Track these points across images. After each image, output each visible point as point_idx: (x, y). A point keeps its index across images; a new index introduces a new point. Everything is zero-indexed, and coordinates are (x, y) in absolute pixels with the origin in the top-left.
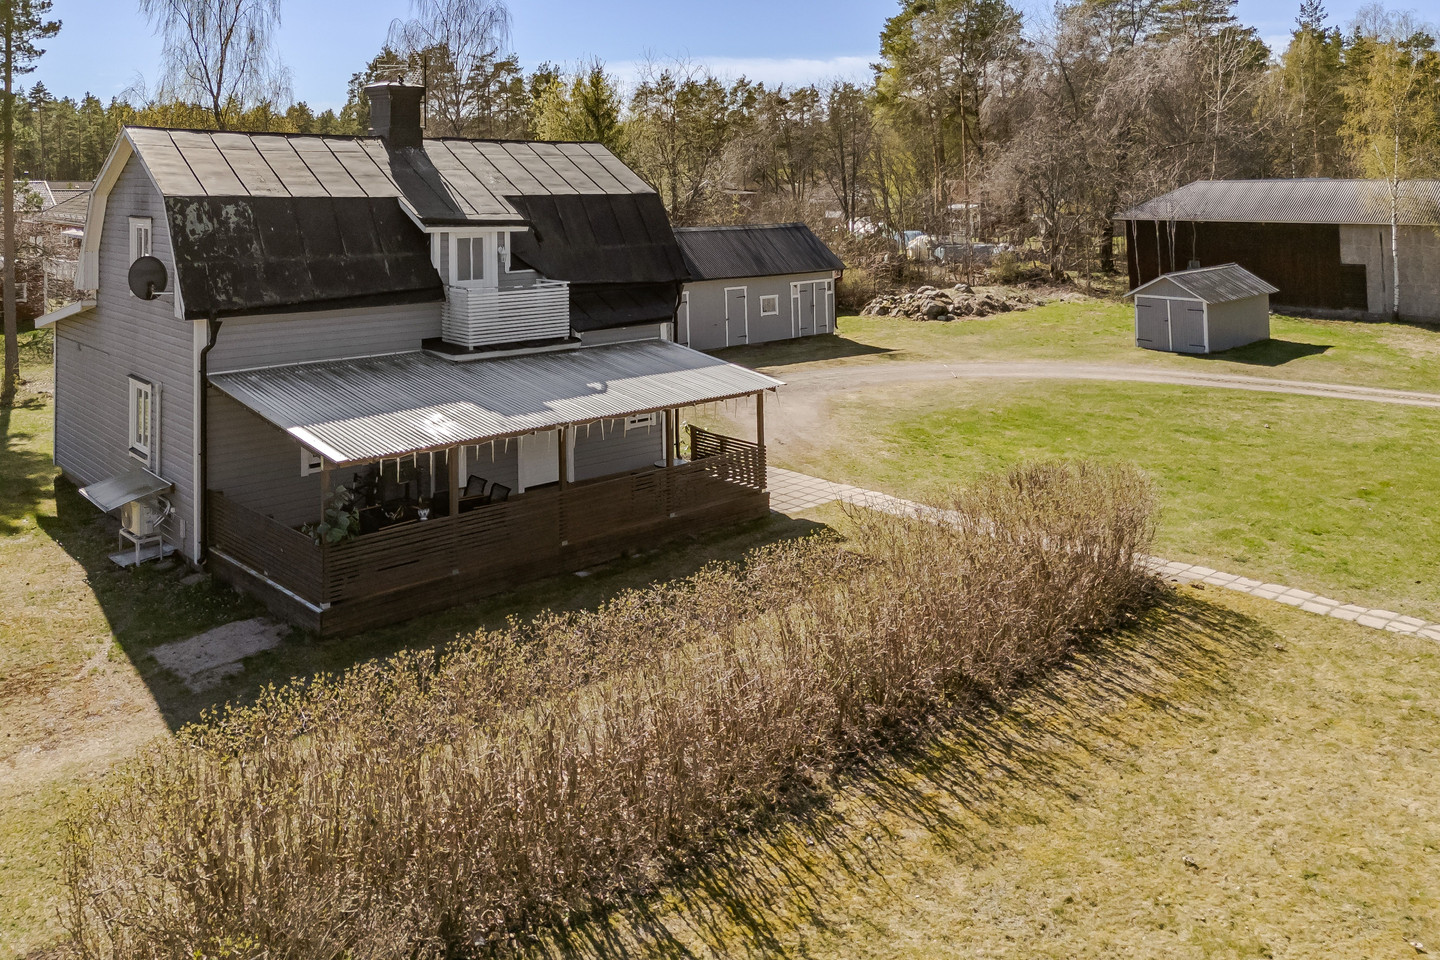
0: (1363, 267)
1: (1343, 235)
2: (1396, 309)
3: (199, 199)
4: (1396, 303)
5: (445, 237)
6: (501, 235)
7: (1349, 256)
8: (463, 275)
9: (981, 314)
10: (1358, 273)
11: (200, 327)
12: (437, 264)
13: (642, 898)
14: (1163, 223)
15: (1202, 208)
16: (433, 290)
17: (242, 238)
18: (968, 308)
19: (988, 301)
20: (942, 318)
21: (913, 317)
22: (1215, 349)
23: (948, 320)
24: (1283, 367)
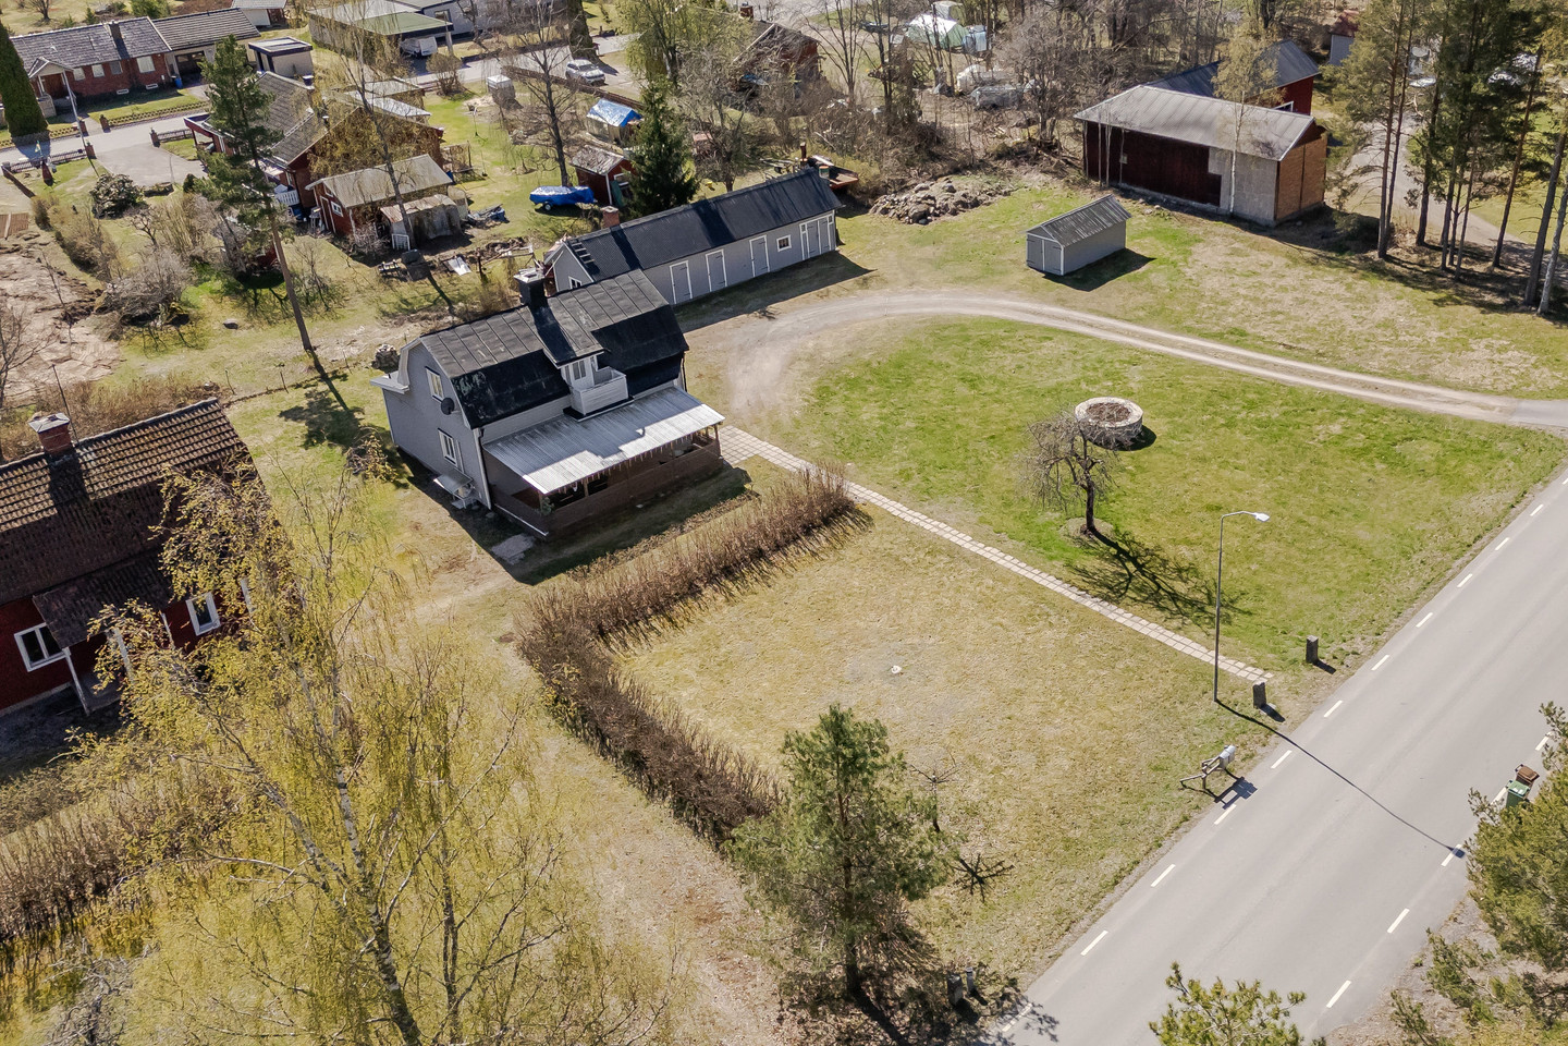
0: (1221, 178)
1: (1211, 154)
2: (1231, 210)
3: (463, 376)
4: (1232, 206)
5: (567, 368)
6: (592, 360)
7: (1213, 169)
8: (577, 377)
9: (954, 213)
10: (1217, 180)
11: (476, 432)
12: (565, 378)
13: (646, 618)
14: (1103, 126)
16: (565, 390)
17: (483, 389)
18: (946, 208)
19: (963, 199)
20: (922, 221)
21: (903, 220)
22: (1069, 270)
23: (926, 223)
24: (1094, 293)
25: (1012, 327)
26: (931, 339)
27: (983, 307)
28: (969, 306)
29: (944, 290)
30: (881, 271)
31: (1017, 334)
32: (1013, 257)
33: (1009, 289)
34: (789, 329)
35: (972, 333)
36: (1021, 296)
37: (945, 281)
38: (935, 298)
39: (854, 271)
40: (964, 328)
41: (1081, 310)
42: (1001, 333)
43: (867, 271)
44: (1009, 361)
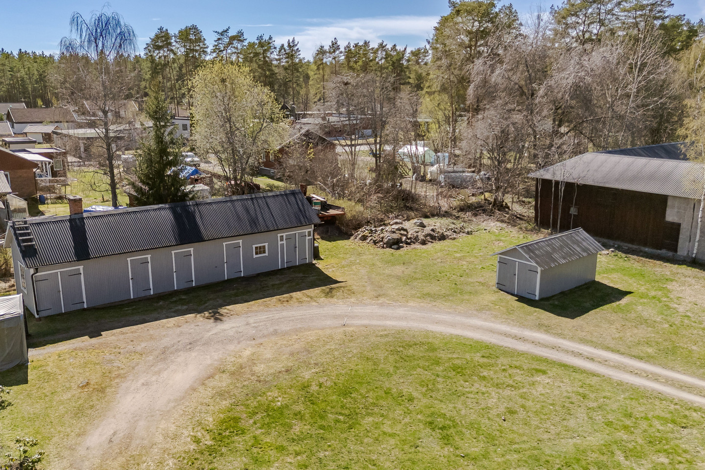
0: (679, 225)
1: (669, 203)
2: (694, 256)
4: (695, 252)
7: (671, 216)
10: (676, 228)
14: (557, 183)
15: (585, 173)
18: (416, 239)
19: (432, 233)
20: (395, 247)
21: (378, 245)
22: (544, 296)
23: (398, 248)
24: (579, 321)
25: (491, 352)
26: (391, 358)
27: (453, 325)
28: (438, 322)
29: (411, 304)
30: (349, 283)
31: (499, 361)
32: (481, 280)
33: (481, 309)
34: (231, 333)
35: (442, 355)
36: (496, 317)
37: (413, 296)
38: (401, 311)
39: (324, 280)
40: (432, 349)
41: (572, 339)
42: (477, 357)
43: (337, 282)
44: (495, 400)
